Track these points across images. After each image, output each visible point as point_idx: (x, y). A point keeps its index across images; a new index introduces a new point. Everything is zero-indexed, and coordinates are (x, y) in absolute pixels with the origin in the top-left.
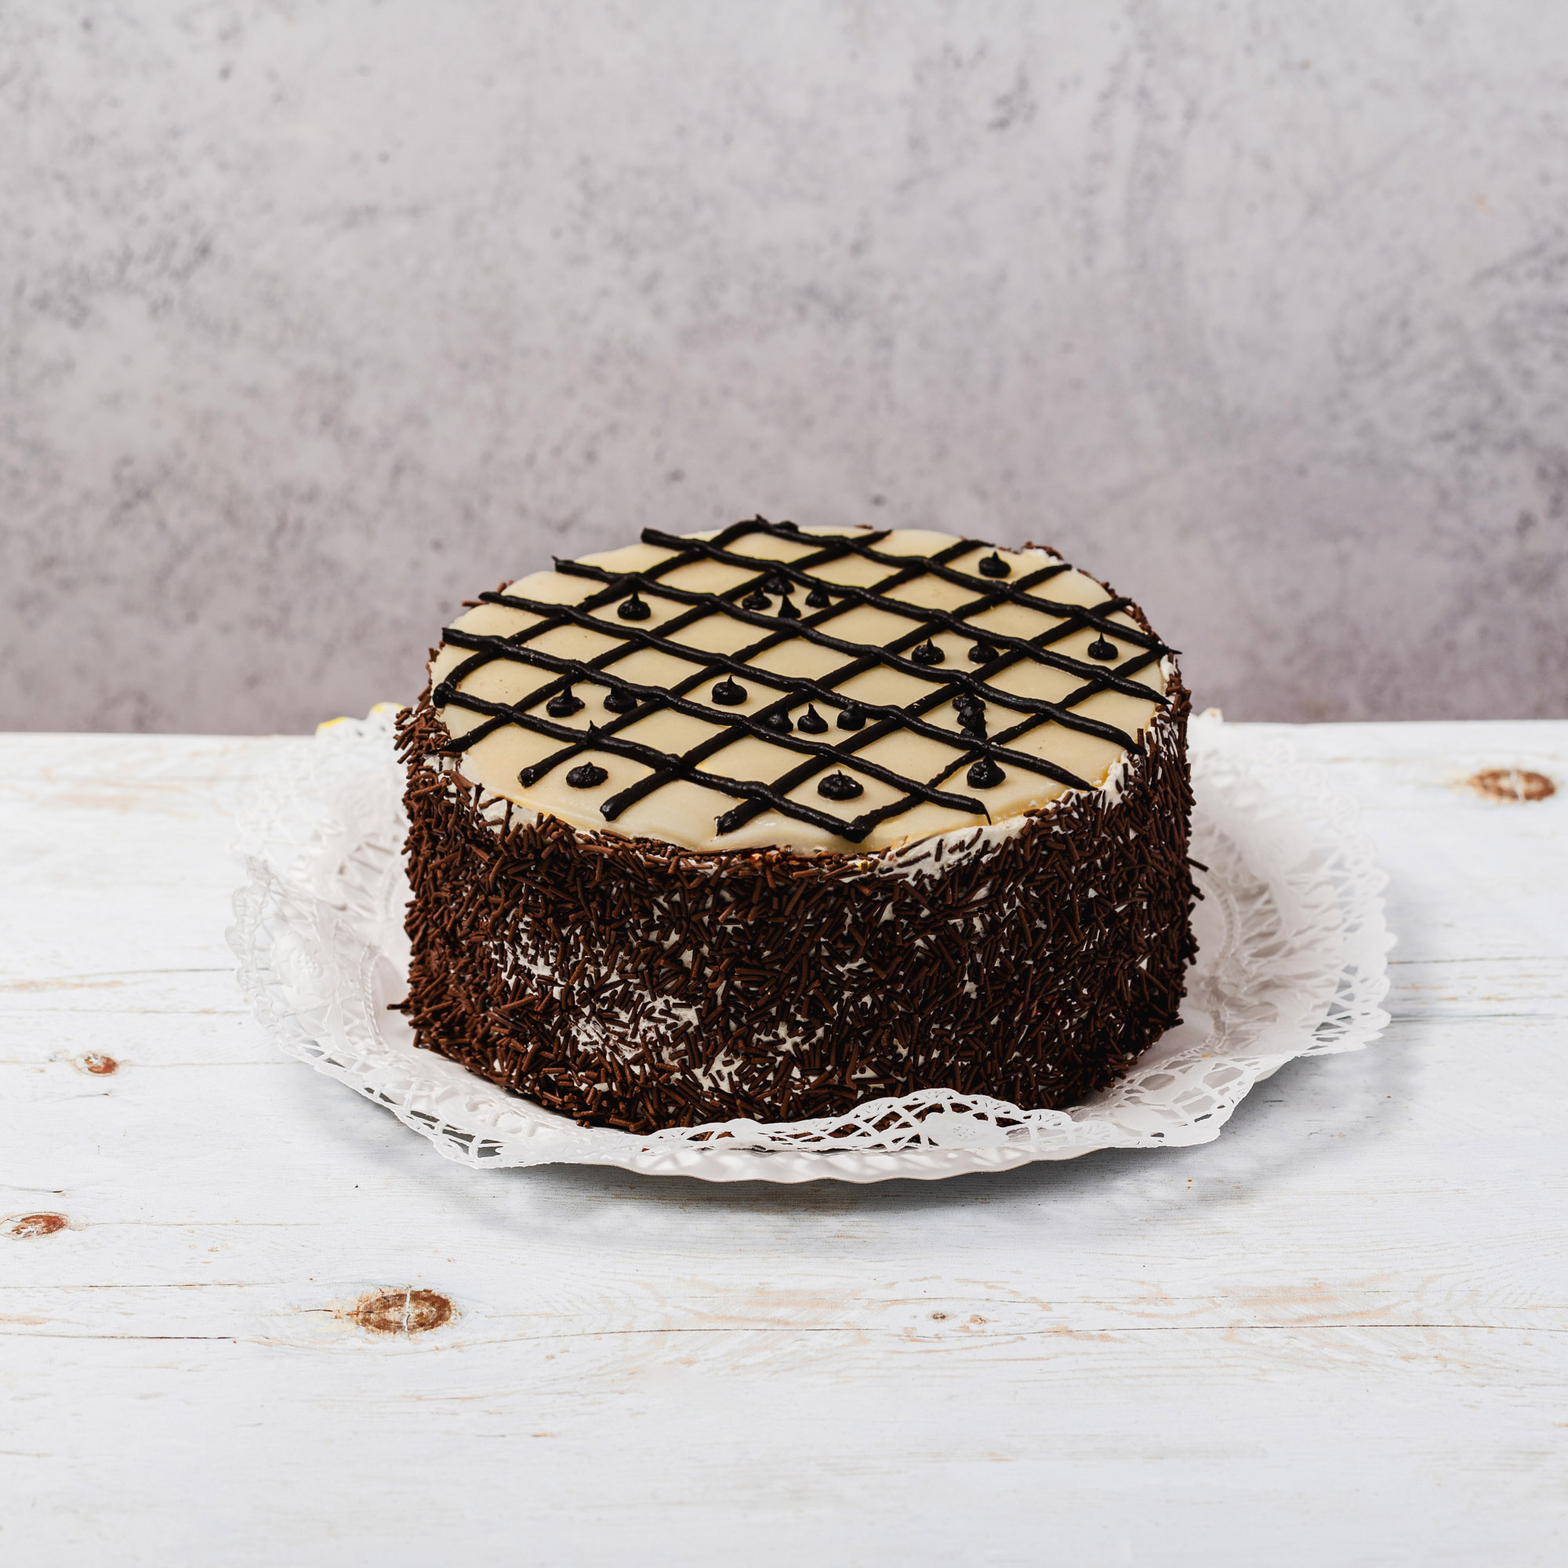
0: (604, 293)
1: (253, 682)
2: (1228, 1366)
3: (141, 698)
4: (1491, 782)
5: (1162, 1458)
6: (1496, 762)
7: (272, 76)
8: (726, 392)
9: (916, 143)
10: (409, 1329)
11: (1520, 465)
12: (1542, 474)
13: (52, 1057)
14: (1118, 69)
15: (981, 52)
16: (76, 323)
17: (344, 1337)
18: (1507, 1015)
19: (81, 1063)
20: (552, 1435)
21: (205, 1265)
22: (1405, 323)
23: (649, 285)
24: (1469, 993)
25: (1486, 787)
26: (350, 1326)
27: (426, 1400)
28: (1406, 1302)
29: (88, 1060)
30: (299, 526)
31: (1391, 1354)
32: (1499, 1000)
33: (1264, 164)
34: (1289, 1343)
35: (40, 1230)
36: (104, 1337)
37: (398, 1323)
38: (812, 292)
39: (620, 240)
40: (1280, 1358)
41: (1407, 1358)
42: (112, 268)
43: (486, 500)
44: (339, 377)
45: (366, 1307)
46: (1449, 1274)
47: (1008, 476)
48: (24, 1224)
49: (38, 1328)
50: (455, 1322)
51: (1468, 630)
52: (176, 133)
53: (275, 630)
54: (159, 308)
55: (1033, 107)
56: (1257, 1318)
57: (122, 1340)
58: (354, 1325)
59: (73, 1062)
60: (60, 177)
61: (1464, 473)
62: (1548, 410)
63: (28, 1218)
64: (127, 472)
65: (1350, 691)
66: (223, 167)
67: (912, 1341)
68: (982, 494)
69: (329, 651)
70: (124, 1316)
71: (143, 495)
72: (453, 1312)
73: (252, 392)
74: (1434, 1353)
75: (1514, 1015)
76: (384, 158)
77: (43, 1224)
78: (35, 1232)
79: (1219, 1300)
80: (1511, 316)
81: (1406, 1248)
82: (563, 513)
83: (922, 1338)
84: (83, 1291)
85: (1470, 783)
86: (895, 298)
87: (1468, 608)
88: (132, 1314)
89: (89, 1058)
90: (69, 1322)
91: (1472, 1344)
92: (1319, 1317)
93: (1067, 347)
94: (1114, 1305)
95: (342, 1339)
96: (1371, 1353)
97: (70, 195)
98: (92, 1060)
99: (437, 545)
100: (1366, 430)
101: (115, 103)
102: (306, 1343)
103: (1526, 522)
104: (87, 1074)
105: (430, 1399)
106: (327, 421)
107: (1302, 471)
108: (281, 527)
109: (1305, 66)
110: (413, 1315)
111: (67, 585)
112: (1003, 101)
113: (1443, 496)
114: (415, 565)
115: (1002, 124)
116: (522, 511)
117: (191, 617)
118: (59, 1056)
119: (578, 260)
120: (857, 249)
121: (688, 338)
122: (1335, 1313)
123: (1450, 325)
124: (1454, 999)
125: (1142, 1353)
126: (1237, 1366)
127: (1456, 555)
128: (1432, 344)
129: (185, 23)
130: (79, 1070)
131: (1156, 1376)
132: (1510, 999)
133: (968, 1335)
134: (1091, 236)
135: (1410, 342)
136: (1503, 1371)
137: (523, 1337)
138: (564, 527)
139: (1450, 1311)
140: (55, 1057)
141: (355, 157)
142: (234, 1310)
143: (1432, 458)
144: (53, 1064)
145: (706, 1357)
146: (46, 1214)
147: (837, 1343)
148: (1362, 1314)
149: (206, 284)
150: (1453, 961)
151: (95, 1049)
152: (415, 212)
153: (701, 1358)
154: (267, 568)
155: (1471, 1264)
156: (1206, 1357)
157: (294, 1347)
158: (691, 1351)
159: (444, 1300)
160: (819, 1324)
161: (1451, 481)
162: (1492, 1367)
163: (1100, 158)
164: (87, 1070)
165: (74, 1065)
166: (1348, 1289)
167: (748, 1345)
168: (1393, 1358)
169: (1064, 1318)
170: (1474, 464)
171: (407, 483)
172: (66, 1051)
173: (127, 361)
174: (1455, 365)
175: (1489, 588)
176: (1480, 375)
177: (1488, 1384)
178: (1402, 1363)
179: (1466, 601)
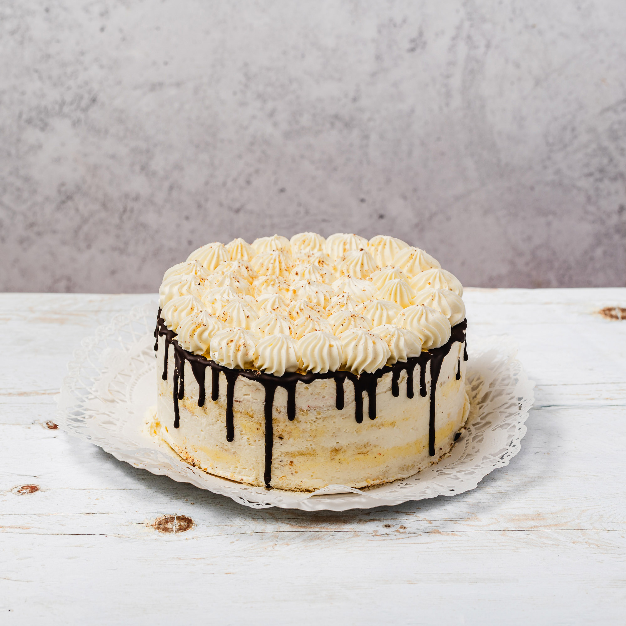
0: (254, 117)
1: (113, 272)
2: (503, 546)
3: (69, 279)
4: (608, 312)
5: (476, 583)
6: (610, 304)
7: (121, 30)
8: (302, 157)
9: (378, 58)
10: (176, 531)
11: (620, 186)
14: (459, 28)
15: (404, 21)
16: (43, 129)
17: (149, 534)
18: (614, 406)
19: (45, 425)
20: (233, 574)
21: (95, 505)
22: (573, 130)
23: (272, 114)
24: (599, 397)
25: (606, 314)
26: (152, 530)
27: (183, 559)
28: (574, 520)
29: (47, 424)
30: (132, 210)
31: (569, 541)
32: (611, 399)
33: (517, 65)
34: (527, 537)
35: (28, 492)
36: (54, 534)
37: (171, 529)
38: (336, 117)
39: (260, 96)
40: (524, 543)
41: (574, 543)
42: (57, 107)
43: (207, 200)
44: (148, 151)
45: (158, 522)
46: (591, 509)
47: (415, 190)
48: (22, 489)
49: (28, 531)
50: (194, 528)
51: (599, 252)
52: (82, 53)
53: (122, 251)
54: (75, 124)
55: (425, 43)
56: (514, 527)
57: (61, 535)
58: (154, 529)
59: (41, 424)
60: (36, 71)
61: (597, 189)
63: (24, 487)
64: (63, 189)
65: (551, 276)
66: (102, 67)
67: (377, 536)
68: (405, 198)
69: (144, 260)
70: (62, 526)
71: (69, 198)
72: (193, 524)
73: (113, 157)
74: (585, 541)
75: (617, 405)
76: (166, 63)
77: (30, 489)
78: (26, 492)
79: (499, 520)
80: (616, 127)
81: (574, 499)
82: (237, 205)
83: (381, 535)
84: (45, 516)
85: (600, 313)
86: (370, 119)
87: (598, 243)
88: (65, 525)
89: (48, 423)
90: (40, 528)
91: (600, 537)
93: (439, 139)
94: (457, 521)
95: (149, 535)
96: (560, 540)
97: (40, 78)
98: (49, 423)
99: (187, 218)
100: (558, 172)
101: (58, 41)
102: (135, 537)
103: (622, 209)
104: (47, 429)
106: (143, 168)
107: (532, 188)
108: (125, 211)
109: (534, 26)
110: (177, 526)
111: (39, 234)
112: (413, 41)
113: (589, 199)
114: (178, 226)
115: (412, 50)
116: (221, 205)
117: (89, 247)
118: (36, 422)
119: (243, 104)
120: (355, 100)
121: (287, 135)
122: (546, 525)
123: (592, 130)
124: (593, 399)
125: (468, 541)
126: (506, 546)
127: (594, 222)
128: (584, 138)
129: (86, 10)
130: (44, 427)
131: (474, 550)
132: (615, 399)
133: (399, 533)
134: (448, 95)
135: (575, 137)
136: (613, 548)
137: (221, 534)
138: (237, 211)
139: (592, 524)
140: (34, 422)
141: (154, 63)
142: (106, 524)
143: (584, 183)
144: (33, 425)
145: (295, 542)
146: (31, 485)
147: (347, 537)
148: (556, 525)
149: (95, 114)
150: (593, 384)
151: (50, 419)
152: (178, 85)
153: (293, 543)
154: (119, 227)
155: (600, 505)
156: (494, 542)
157: (130, 539)
158: (289, 540)
159: (190, 519)
160: (339, 529)
161: (592, 192)
162: (608, 546)
163: (452, 64)
164: (47, 428)
165: (42, 426)
166: (551, 515)
167: (311, 537)
168: (569, 543)
169: (437, 527)
170: (601, 186)
171: (175, 194)
172: (39, 420)
173: (63, 144)
174: (594, 146)
175: (607, 235)
176: (603, 150)
177: (607, 553)
178: (572, 545)
179: (598, 240)
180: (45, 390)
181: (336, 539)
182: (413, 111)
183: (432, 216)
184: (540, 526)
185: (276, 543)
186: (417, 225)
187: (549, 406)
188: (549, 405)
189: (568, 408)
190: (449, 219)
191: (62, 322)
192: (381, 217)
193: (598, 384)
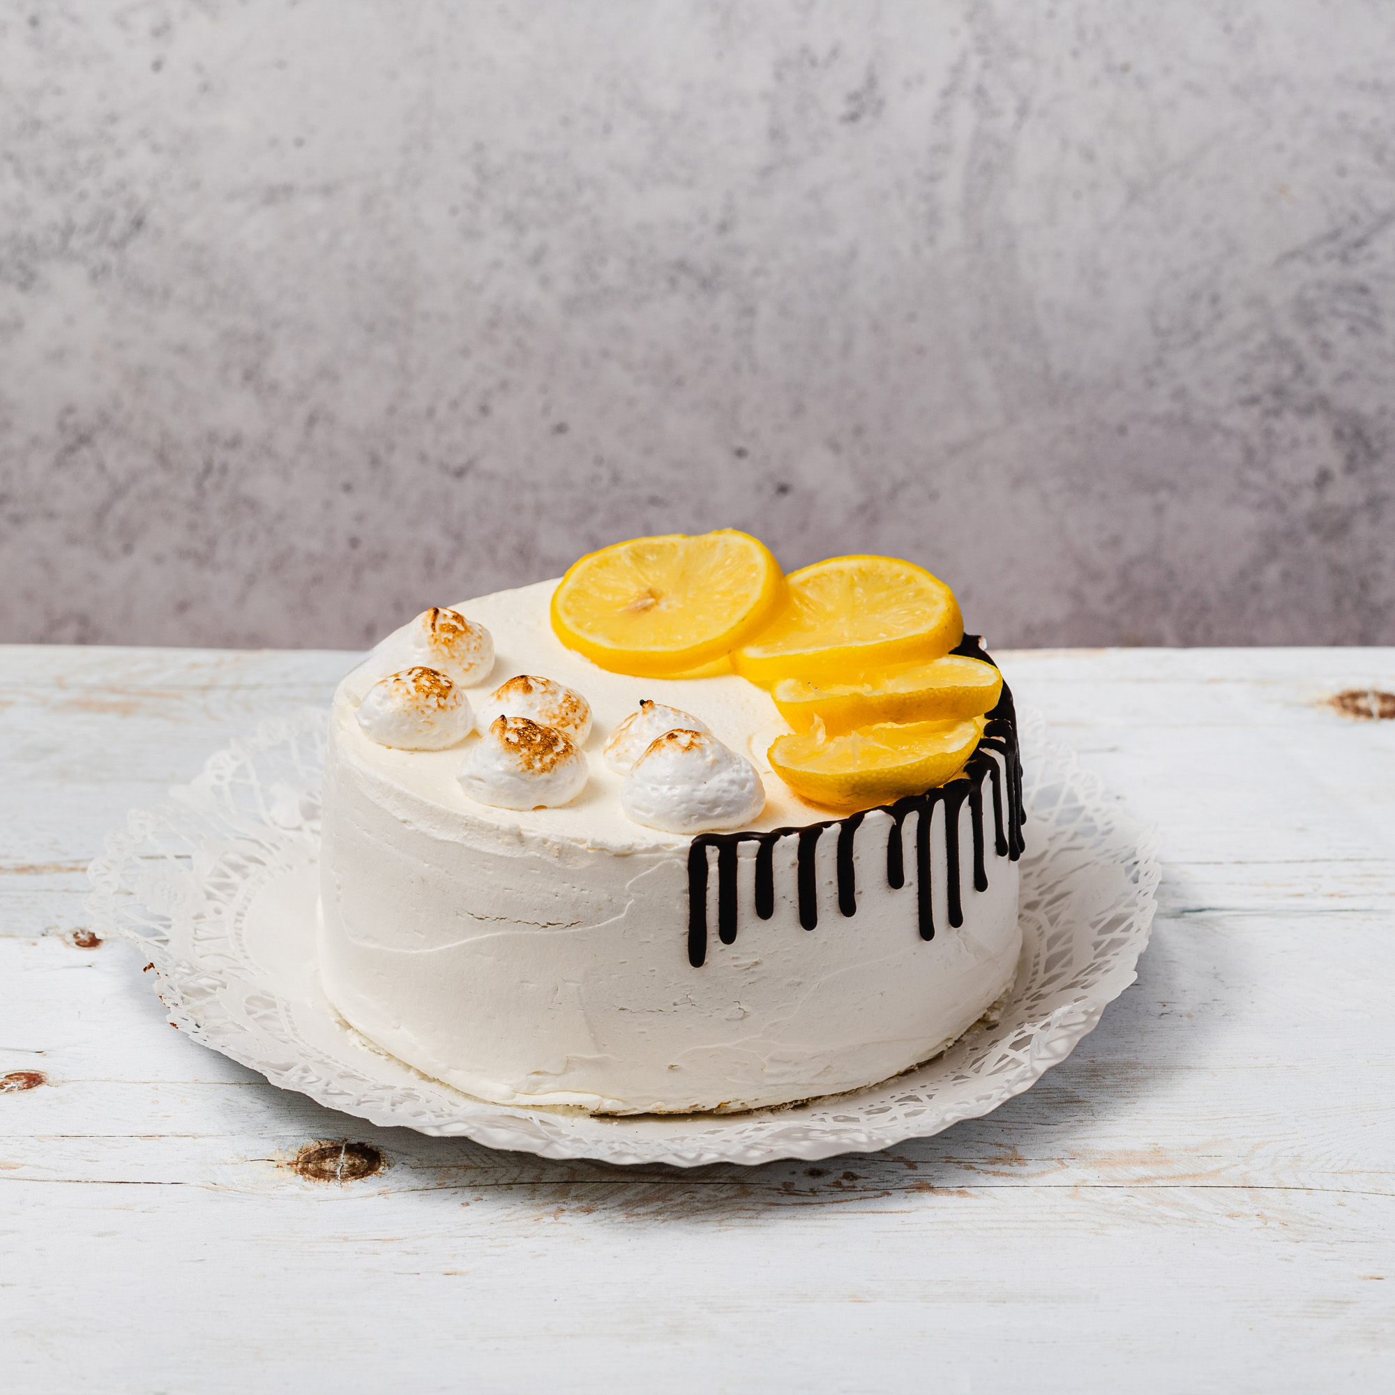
0: (497, 265)
1: (183, 607)
2: (1071, 1220)
3: (84, 620)
4: (1350, 702)
5: (1004, 1302)
6: (1355, 685)
7: (199, 69)
8: (605, 354)
9: (776, 134)
10: (341, 1178)
11: (1319, 426)
12: (1338, 434)
13: (45, 932)
14: (957, 70)
15: (835, 53)
16: (24, 287)
17: (283, 1184)
18: (1347, 910)
19: (70, 938)
20: (462, 1274)
21: (166, 1118)
22: (1215, 300)
23: (537, 258)
24: (1315, 890)
25: (1345, 707)
26: (289, 1174)
27: (351, 1241)
28: (1235, 1165)
29: (76, 935)
30: (224, 469)
31: (1219, 1212)
32: (1341, 897)
33: (1089, 155)
34: (1126, 1201)
35: (21, 1086)
36: (70, 1181)
37: (332, 1172)
38: (682, 266)
39: (510, 218)
40: (1118, 1214)
41: (1232, 1216)
42: (56, 238)
43: (391, 448)
44: (259, 338)
45: (305, 1158)
46: (1276, 1141)
47: (859, 431)
48: (8, 1080)
49: (12, 1173)
50: (383, 1172)
51: (1272, 573)
52: (113, 119)
53: (202, 560)
54: (98, 275)
55: (881, 103)
56: (1100, 1179)
57: (86, 1184)
58: (293, 1173)
59: (62, 937)
60: (10, 157)
61: (1268, 433)
62: (1345, 377)
63: (12, 1075)
64: (70, 420)
66: (156, 149)
67: (789, 1194)
68: (835, 447)
69: (251, 580)
70: (89, 1163)
71: (84, 440)
72: (383, 1163)
73: (182, 349)
74: (1256, 1212)
75: (1353, 910)
76: (300, 143)
77: (24, 1080)
78: (17, 1088)
79: (1067, 1162)
80: (1311, 294)
81: (1239, 1117)
82: (459, 460)
83: (799, 1192)
84: (55, 1140)
85: (1331, 703)
86: (757, 272)
87: (1272, 553)
88: (97, 1161)
89: (77, 933)
90: (40, 1167)
91: (1291, 1204)
92: (1156, 1178)
93: (912, 317)
94: (973, 1165)
95: (282, 1186)
96: (1200, 1210)
97: (19, 173)
98: (80, 935)
99: (348, 488)
100: (1180, 394)
101: (58, 91)
102: (250, 1189)
103: (1324, 478)
104: (73, 947)
105: (355, 1240)
106: (248, 376)
107: (1122, 430)
108: (208, 470)
109: (1125, 68)
110: (346, 1165)
111: (17, 520)
112: (853, 97)
113: (1249, 454)
114: (328, 505)
115: (853, 117)
116: (423, 458)
117: (128, 549)
118: (51, 931)
119: (471, 234)
120: (723, 228)
121: (571, 306)
122: (1171, 1175)
123: (1256, 301)
124: (1301, 895)
125: (994, 1208)
126: (1078, 1221)
127: (1261, 506)
128: (1240, 318)
129: (121, 21)
130: (68, 943)
131: (1006, 1228)
132: (1351, 896)
133: (840, 1189)
134: (934, 218)
135: (1219, 316)
136: (1318, 1228)
137: (442, 1186)
138: (460, 473)
139: (1274, 1174)
140: (47, 932)
141: (274, 142)
142: (187, 1159)
143: (1237, 419)
144: (44, 938)
145: (605, 1206)
146: (27, 1072)
147: (723, 1196)
148: (1195, 1176)
149: (140, 253)
150: (1302, 861)
151: (82, 925)
152: (327, 190)
153: (600, 1207)
154: (196, 506)
155: (1296, 1133)
156: (1052, 1213)
157: (238, 1193)
158: (592, 1200)
159: (376, 1152)
160: (707, 1178)
161: (1256, 441)
162: (1308, 1225)
163: (941, 149)
164: (74, 944)
165: (64, 940)
166: (1184, 1153)
167: (642, 1195)
168: (1219, 1216)
169: (927, 1175)
170: (1277, 425)
171: (320, 432)
172: (57, 927)
173: (70, 321)
174: (1261, 337)
175: (1291, 535)
176: (1282, 347)
177: (1303, 1240)
178: (1228, 1221)
179: (1270, 547)
180: (77, 862)
181: (698, 1201)
182: (853, 254)
183: (897, 489)
184: (1159, 1178)
185: (564, 1206)
186: (862, 509)
187: (1201, 910)
188: (1199, 908)
189: (1243, 915)
190: (934, 496)
191: (126, 710)
192: (783, 489)
193: (1314, 861)
